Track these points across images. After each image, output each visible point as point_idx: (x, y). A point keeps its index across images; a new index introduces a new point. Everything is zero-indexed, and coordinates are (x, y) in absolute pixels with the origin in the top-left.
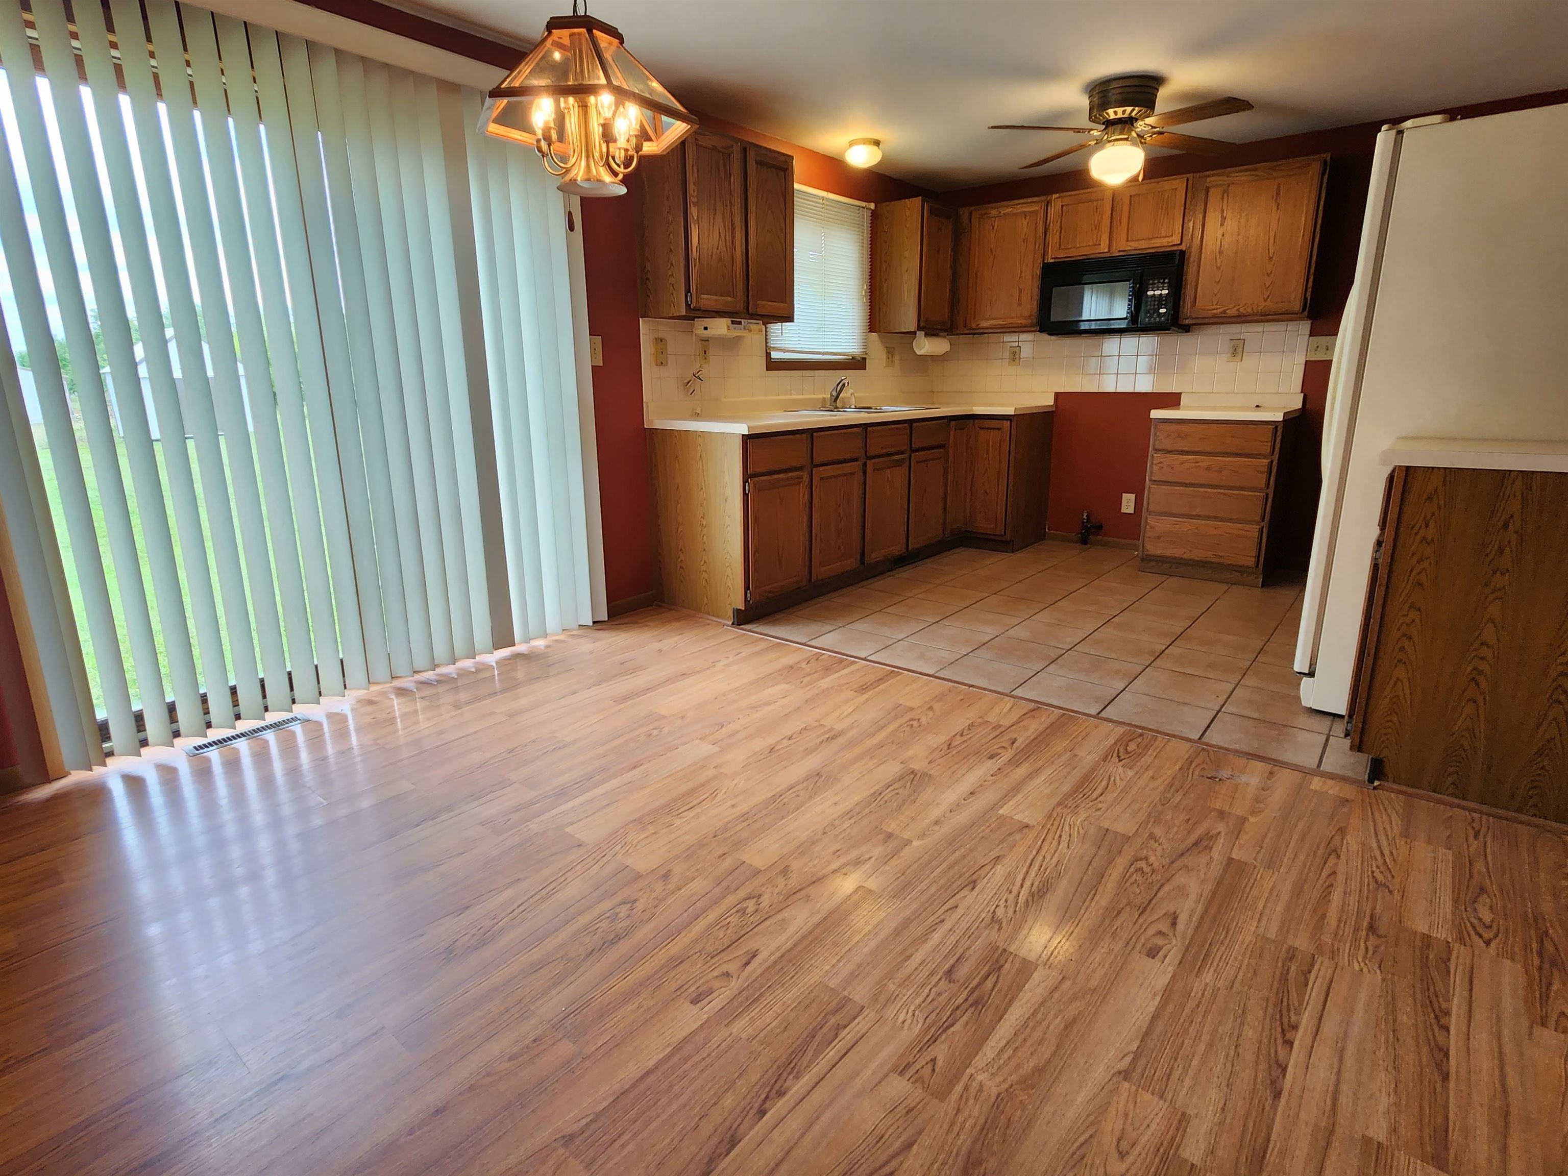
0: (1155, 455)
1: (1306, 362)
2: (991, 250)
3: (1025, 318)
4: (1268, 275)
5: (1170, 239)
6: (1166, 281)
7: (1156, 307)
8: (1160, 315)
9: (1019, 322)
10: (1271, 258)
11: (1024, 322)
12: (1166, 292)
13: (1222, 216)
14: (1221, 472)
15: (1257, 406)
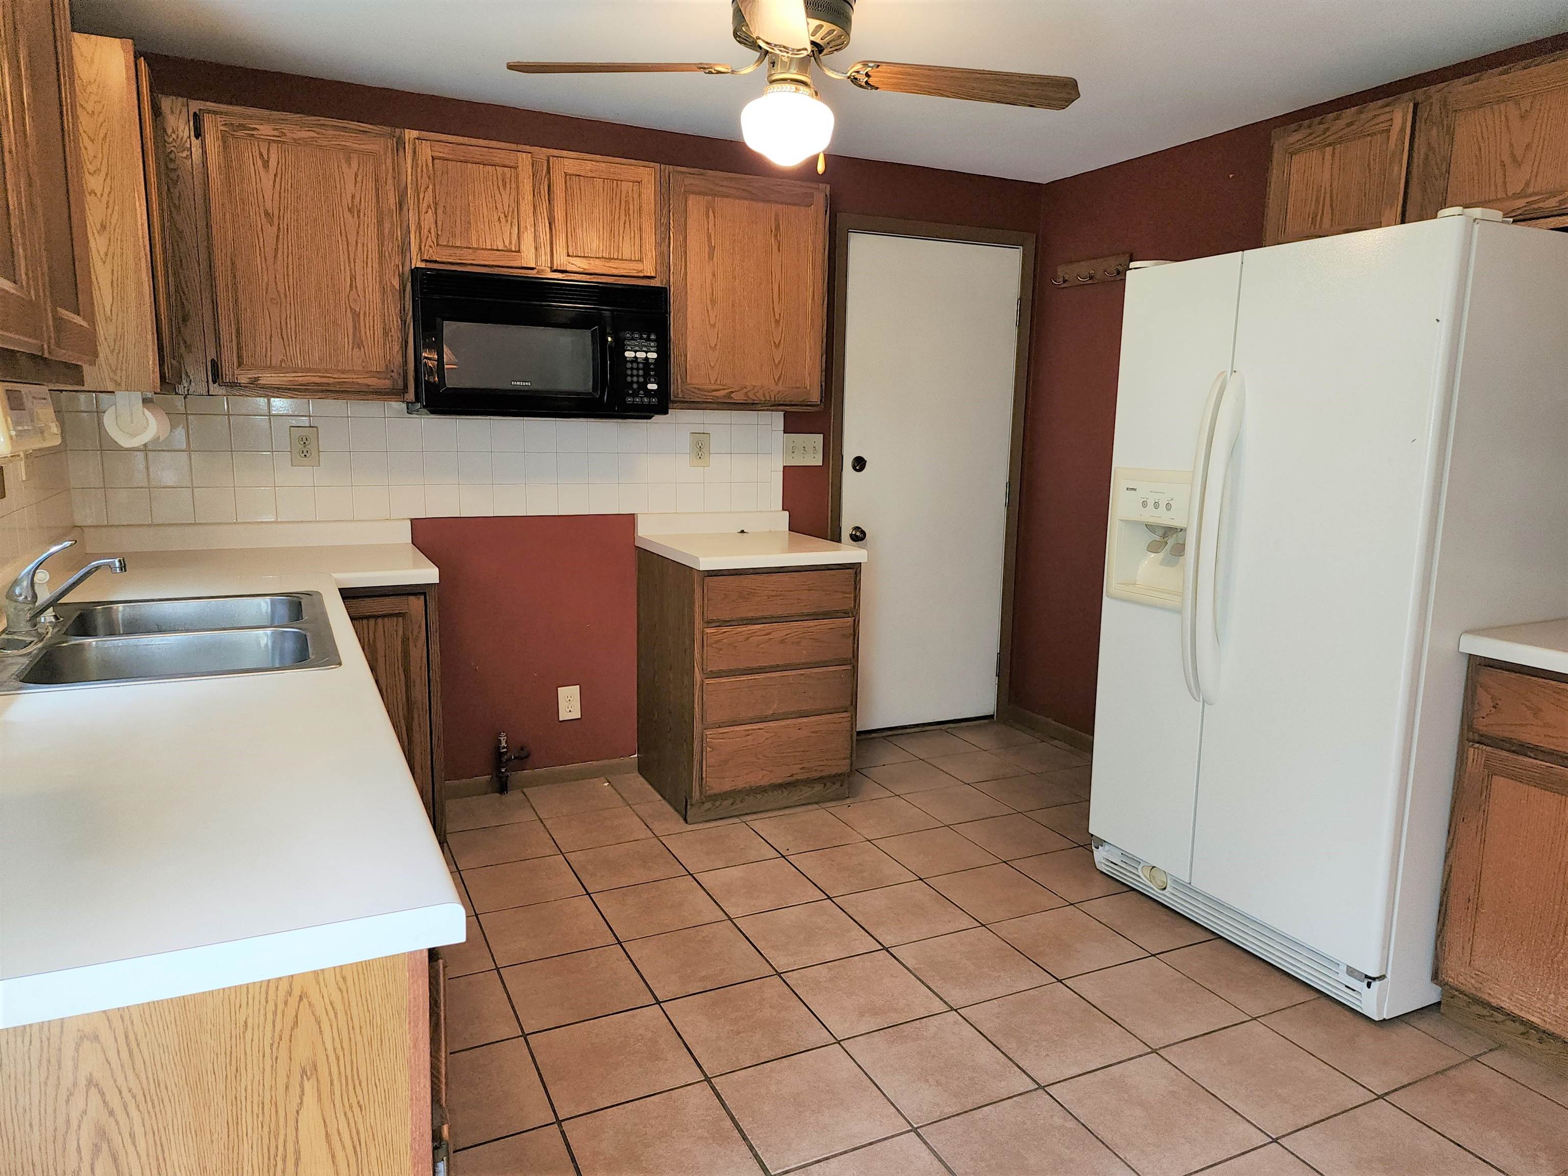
0: (708, 631)
1: (784, 467)
2: (267, 214)
3: (377, 374)
4: (777, 346)
5: (639, 266)
6: (653, 337)
7: (641, 380)
8: (649, 393)
9: (366, 381)
10: (777, 322)
11: (373, 382)
12: (655, 355)
13: (710, 246)
14: (799, 643)
15: (742, 532)
